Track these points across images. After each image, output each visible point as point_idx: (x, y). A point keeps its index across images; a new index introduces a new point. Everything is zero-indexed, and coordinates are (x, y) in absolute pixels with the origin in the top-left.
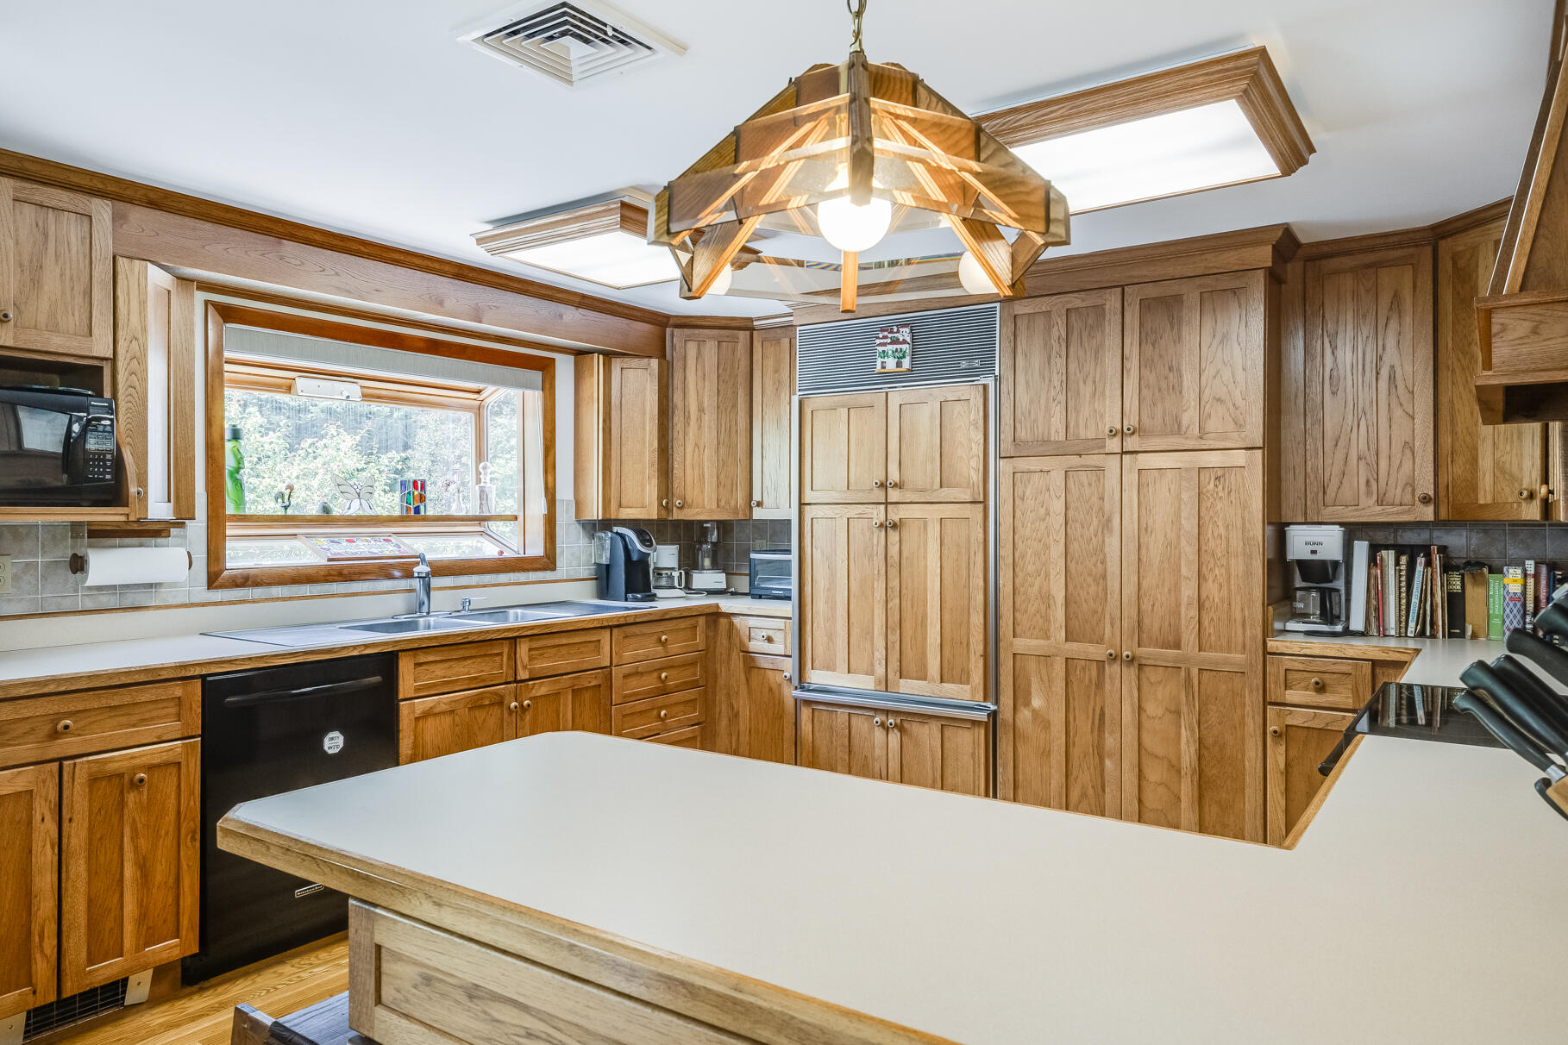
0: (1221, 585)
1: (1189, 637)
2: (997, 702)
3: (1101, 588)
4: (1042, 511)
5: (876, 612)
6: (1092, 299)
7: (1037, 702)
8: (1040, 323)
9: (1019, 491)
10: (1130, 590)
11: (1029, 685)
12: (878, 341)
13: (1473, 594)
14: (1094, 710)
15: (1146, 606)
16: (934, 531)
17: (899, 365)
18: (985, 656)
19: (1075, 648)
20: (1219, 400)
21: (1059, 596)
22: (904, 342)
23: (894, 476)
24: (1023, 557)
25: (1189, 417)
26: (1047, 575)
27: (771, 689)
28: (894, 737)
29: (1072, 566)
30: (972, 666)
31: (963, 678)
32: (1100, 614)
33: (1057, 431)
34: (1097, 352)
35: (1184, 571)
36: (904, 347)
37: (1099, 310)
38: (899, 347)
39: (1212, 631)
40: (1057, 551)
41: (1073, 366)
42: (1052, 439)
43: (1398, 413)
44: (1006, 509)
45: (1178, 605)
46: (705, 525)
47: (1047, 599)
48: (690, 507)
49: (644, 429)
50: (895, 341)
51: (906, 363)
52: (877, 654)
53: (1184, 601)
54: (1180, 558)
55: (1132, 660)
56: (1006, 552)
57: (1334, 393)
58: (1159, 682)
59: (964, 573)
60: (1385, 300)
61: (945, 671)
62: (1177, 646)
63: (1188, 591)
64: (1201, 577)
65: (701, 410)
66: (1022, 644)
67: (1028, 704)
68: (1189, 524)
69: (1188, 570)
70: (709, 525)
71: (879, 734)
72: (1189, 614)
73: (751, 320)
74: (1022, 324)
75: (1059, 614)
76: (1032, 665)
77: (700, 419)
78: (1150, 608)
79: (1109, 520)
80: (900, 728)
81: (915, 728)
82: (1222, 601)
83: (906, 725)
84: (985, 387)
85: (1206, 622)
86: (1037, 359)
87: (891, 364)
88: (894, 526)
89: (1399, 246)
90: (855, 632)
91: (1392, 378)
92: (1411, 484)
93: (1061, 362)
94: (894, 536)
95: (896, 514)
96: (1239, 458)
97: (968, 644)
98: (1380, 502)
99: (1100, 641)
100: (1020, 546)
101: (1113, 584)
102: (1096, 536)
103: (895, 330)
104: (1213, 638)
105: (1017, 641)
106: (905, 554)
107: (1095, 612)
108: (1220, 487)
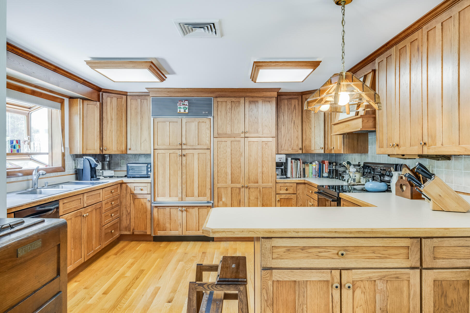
0: (267, 168)
1: (260, 181)
2: (213, 200)
3: (239, 170)
4: (225, 151)
5: (179, 179)
6: (237, 99)
7: (224, 199)
8: (224, 103)
9: (219, 146)
10: (247, 170)
11: (222, 196)
12: (178, 104)
13: (307, 168)
14: (238, 200)
15: (250, 174)
16: (196, 156)
17: (185, 111)
18: (210, 189)
19: (233, 185)
20: (266, 126)
21: (229, 172)
22: (186, 105)
23: (184, 142)
24: (220, 163)
25: (260, 129)
26: (226, 167)
27: (142, 204)
28: (184, 213)
29: (233, 165)
30: (207, 192)
31: (205, 195)
32: (239, 177)
33: (229, 132)
34: (238, 113)
35: (259, 165)
36: (186, 106)
37: (239, 102)
38: (185, 106)
39: (265, 179)
40: (229, 161)
41: (233, 115)
42: (228, 133)
43: (295, 130)
44: (216, 151)
45: (258, 173)
46: (105, 156)
47: (226, 173)
48: (108, 150)
49: (95, 124)
50: (184, 105)
51: (187, 111)
52: (179, 191)
53: (259, 172)
54: (258, 162)
55: (247, 187)
56: (216, 162)
57: (283, 126)
58: (253, 192)
59: (205, 167)
60: (293, 106)
61: (199, 193)
62: (257, 183)
63: (260, 170)
64: (263, 167)
65: (112, 119)
66: (220, 185)
67: (221, 200)
68: (260, 154)
69: (260, 165)
70: (107, 156)
71: (180, 213)
72: (260, 175)
73: (127, 92)
74: (220, 103)
75: (229, 177)
76: (222, 190)
77: (111, 122)
78: (251, 174)
79: (242, 154)
80: (186, 211)
81: (190, 210)
82: (267, 172)
83: (188, 210)
84: (210, 119)
85: (263, 177)
86: (223, 113)
87: (182, 111)
88: (184, 156)
89: (295, 95)
90: (172, 186)
91: (294, 123)
92: (298, 145)
93: (230, 114)
94: (184, 158)
95: (184, 152)
96: (271, 139)
97: (206, 186)
98: (292, 149)
99: (240, 183)
100: (219, 160)
101: (242, 168)
102: (238, 157)
103: (183, 101)
104: (265, 180)
105: (219, 184)
106: (187, 163)
107: (238, 176)
108: (266, 146)
